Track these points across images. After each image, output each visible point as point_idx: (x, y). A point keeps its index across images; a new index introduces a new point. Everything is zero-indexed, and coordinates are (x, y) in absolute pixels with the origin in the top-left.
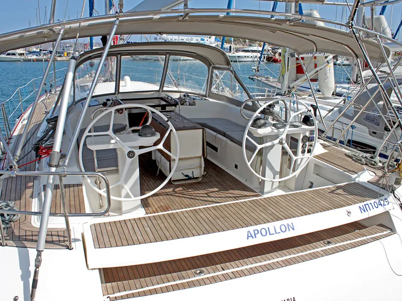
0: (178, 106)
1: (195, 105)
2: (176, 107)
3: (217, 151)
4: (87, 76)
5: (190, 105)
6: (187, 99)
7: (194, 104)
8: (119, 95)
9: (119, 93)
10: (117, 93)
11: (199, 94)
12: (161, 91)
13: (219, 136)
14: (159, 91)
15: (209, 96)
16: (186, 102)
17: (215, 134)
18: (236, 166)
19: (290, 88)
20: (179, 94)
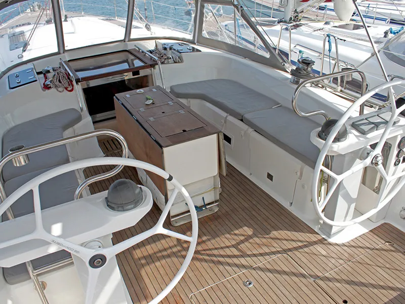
0: (157, 67)
1: (182, 61)
2: (154, 68)
3: (230, 143)
4: (28, 10)
5: (175, 62)
6: (170, 54)
7: (180, 60)
8: (66, 54)
9: (65, 51)
10: (62, 51)
11: (183, 40)
12: (127, 40)
13: (231, 119)
14: (124, 41)
15: (199, 43)
16: (168, 58)
17: (224, 114)
18: (270, 177)
19: (297, 13)
20: (154, 40)
